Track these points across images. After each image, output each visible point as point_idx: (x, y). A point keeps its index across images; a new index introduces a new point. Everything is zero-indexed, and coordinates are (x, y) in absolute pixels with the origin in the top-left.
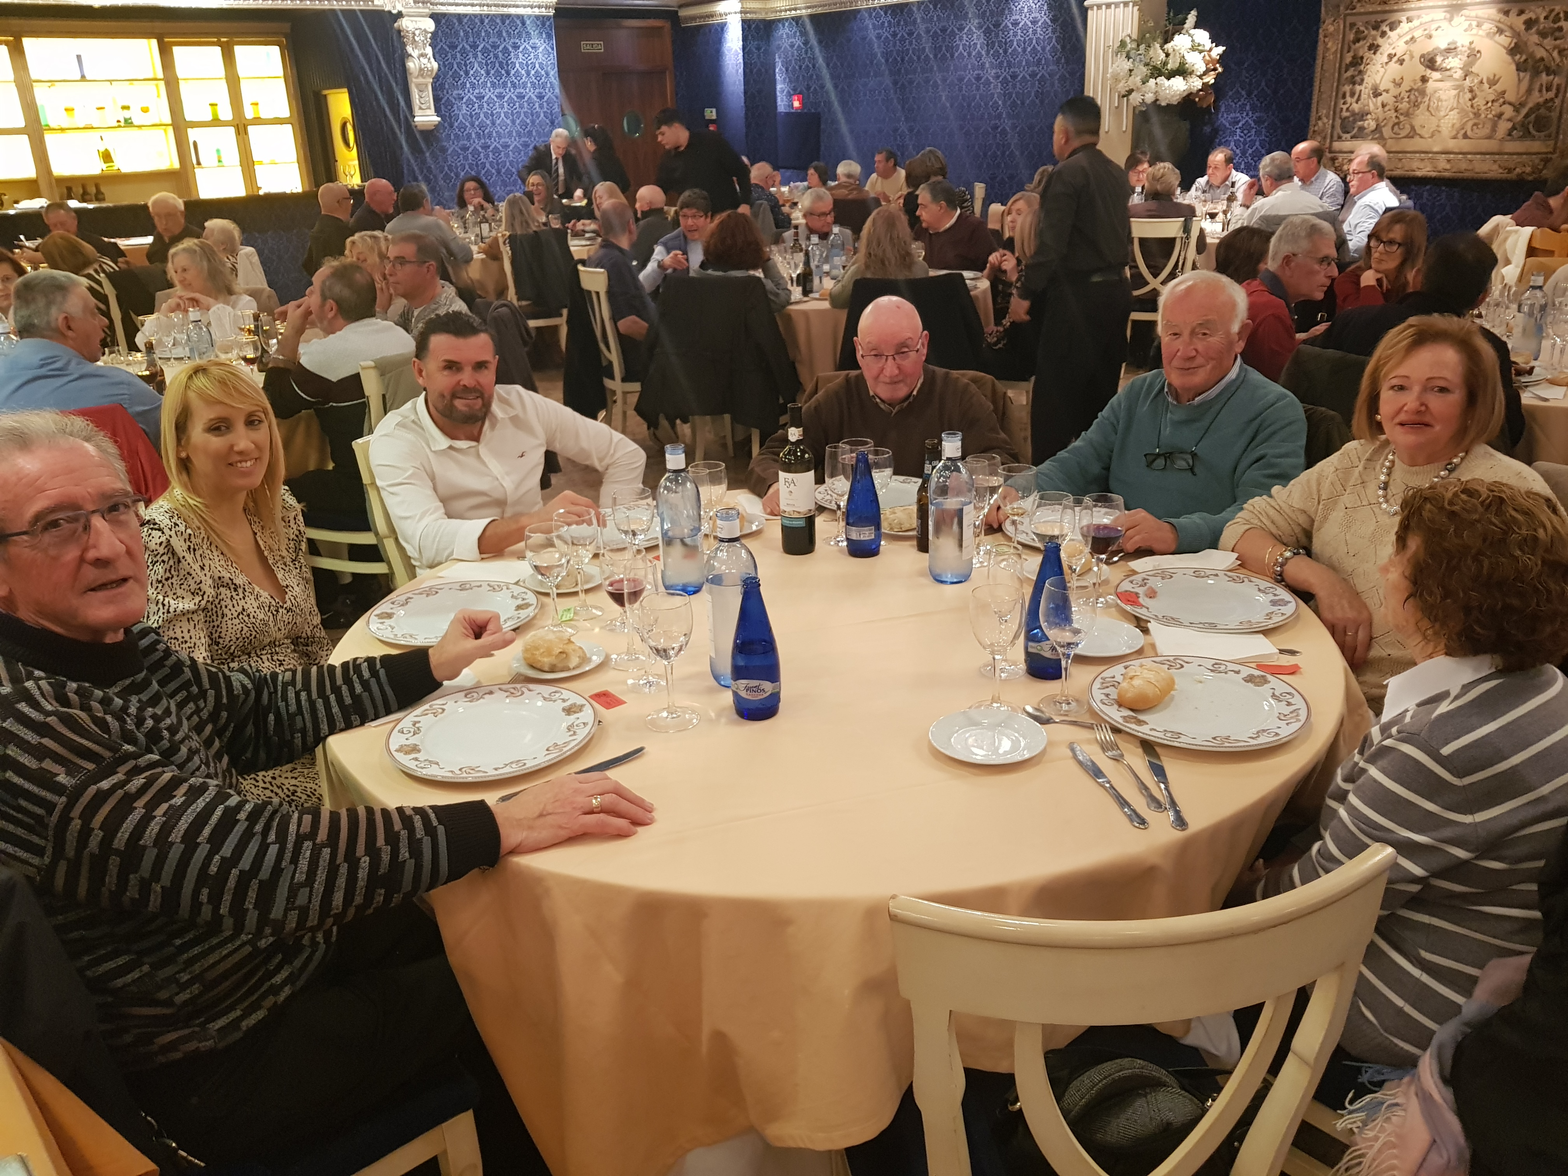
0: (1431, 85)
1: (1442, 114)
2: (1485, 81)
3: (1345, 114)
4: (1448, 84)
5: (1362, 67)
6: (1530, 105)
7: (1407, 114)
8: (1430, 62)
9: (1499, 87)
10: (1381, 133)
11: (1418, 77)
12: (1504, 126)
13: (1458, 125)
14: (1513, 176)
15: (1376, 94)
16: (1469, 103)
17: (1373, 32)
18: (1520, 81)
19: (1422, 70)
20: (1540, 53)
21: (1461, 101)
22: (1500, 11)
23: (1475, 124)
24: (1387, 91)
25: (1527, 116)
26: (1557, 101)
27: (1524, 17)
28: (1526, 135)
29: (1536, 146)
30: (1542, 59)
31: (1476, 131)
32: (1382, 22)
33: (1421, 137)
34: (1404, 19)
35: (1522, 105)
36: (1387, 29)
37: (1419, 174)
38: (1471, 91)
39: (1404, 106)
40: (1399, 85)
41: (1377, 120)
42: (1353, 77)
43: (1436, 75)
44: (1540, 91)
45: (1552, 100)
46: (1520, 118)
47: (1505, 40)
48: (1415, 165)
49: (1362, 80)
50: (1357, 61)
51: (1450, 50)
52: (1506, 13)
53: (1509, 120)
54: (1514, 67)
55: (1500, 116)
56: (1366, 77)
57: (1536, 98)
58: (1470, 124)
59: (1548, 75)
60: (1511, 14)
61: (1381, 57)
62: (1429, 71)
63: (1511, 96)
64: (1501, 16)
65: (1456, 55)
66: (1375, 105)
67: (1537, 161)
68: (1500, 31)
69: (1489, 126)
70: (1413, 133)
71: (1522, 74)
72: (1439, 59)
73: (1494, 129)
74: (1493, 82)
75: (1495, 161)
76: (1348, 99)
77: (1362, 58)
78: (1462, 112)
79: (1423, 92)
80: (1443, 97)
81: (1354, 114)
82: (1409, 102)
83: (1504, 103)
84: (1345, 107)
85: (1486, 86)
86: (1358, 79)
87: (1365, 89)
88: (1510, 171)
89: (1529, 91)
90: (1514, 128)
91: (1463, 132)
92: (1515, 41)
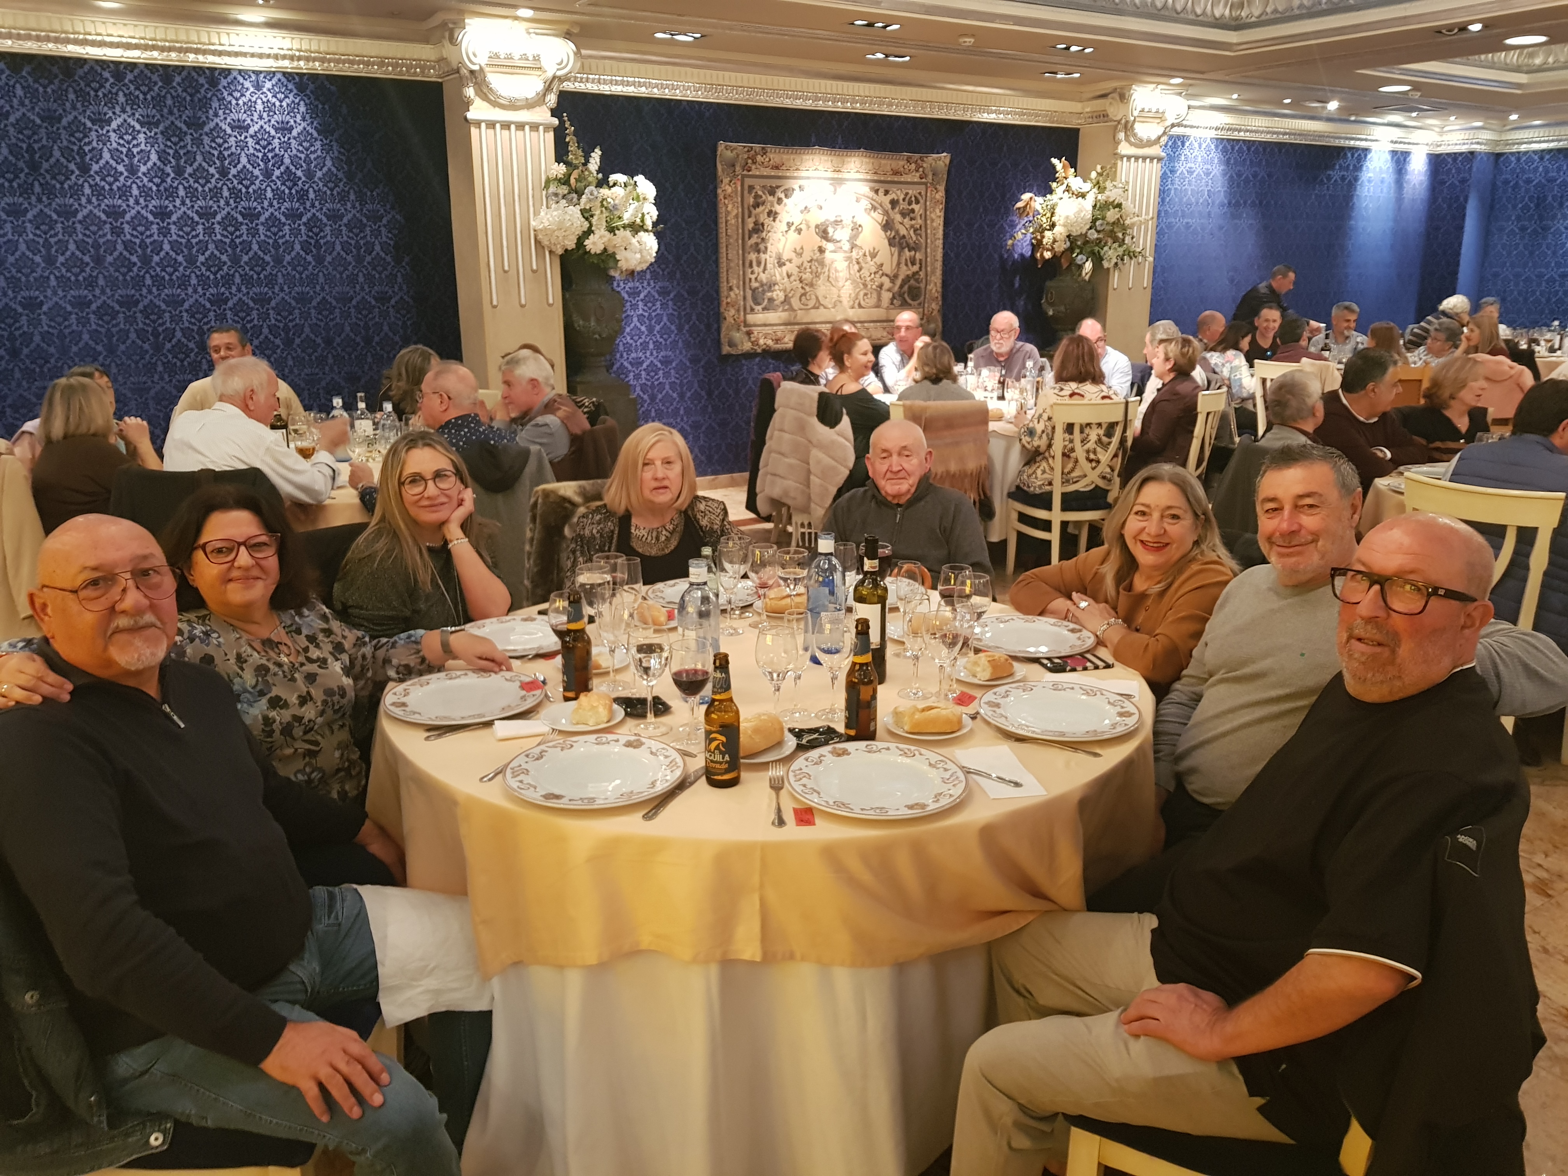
5: (764, 234)
19: (818, 241)
20: (903, 231)
22: (872, 189)
26: (922, 274)
27: (889, 197)
35: (896, 276)
36: (782, 196)
39: (807, 276)
44: (906, 265)
52: (877, 192)
54: (886, 242)
57: (904, 272)
58: (862, 293)
61: (780, 226)
73: (879, 299)
78: (854, 282)
81: (762, 285)
85: (869, 258)
86: (762, 246)
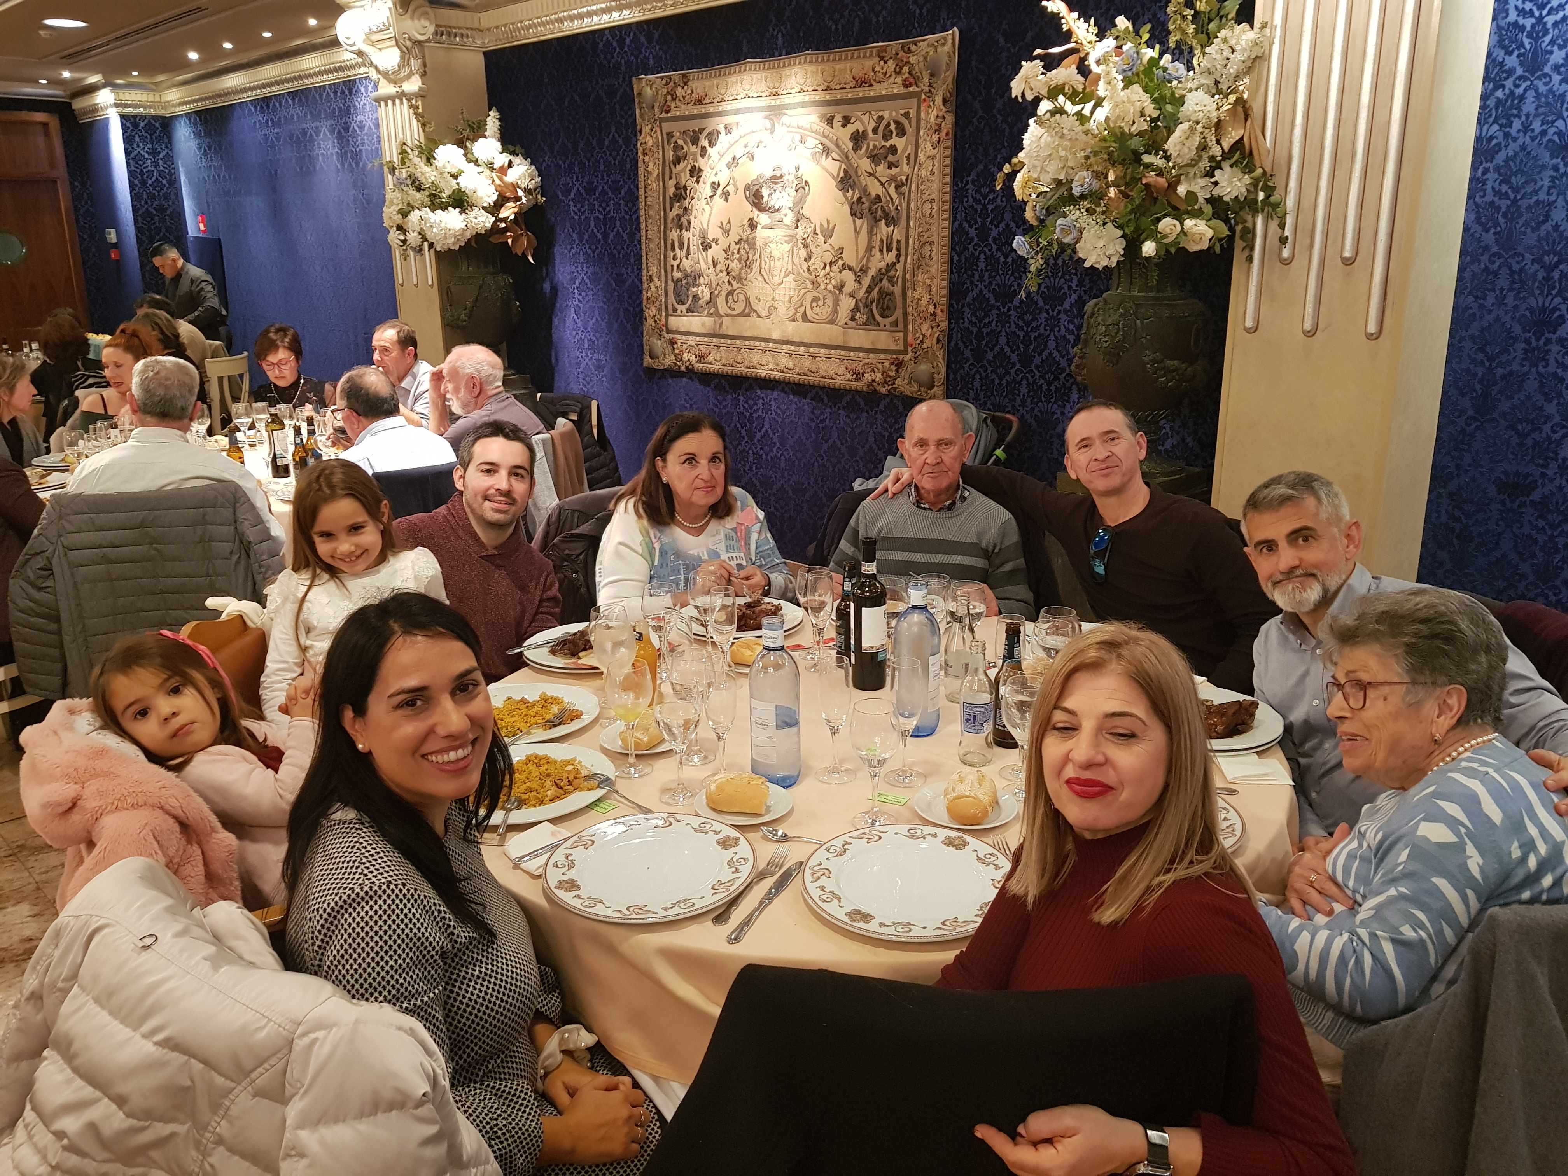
0: (761, 234)
1: (776, 280)
2: (818, 231)
3: (677, 275)
4: (778, 234)
6: (872, 272)
7: (740, 279)
8: (756, 199)
9: (836, 241)
10: (716, 306)
11: (745, 222)
12: (847, 304)
13: (795, 299)
14: (861, 385)
15: (706, 247)
16: (805, 265)
17: (693, 149)
18: (857, 232)
21: (796, 260)
23: (815, 299)
24: (716, 241)
25: (870, 290)
28: (871, 322)
29: (883, 339)
30: (878, 197)
31: (817, 310)
32: (701, 131)
33: (759, 316)
34: (721, 128)
37: (762, 372)
38: (806, 246)
40: (727, 232)
41: (710, 287)
42: (679, 216)
43: (763, 219)
45: (894, 264)
46: (862, 293)
47: (833, 166)
48: (756, 358)
49: (689, 222)
50: (681, 194)
51: (776, 179)
53: (852, 295)
55: (841, 287)
56: (692, 217)
59: (887, 225)
60: (835, 121)
62: (756, 212)
63: (850, 257)
64: (823, 127)
65: (784, 187)
66: (706, 263)
67: (887, 364)
68: (826, 151)
69: (829, 302)
70: (749, 311)
71: (859, 222)
72: (765, 192)
74: (828, 234)
75: (842, 360)
76: (678, 251)
77: (685, 187)
79: (752, 246)
80: (776, 254)
82: (739, 260)
83: (844, 267)
84: (675, 263)
87: (692, 236)
88: (858, 376)
89: (869, 249)
90: (856, 309)
91: (802, 310)
92: (844, 166)
